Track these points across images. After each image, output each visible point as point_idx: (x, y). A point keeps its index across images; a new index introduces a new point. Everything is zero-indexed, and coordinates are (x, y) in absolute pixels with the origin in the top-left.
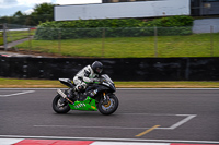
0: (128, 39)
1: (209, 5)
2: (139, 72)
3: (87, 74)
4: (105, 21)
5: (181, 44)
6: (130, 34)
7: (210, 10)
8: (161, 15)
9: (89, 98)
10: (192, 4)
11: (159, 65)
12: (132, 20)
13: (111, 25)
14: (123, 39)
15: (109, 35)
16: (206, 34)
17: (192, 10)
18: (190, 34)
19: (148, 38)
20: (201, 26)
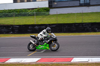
0: (24, 17)
1: (56, 3)
2: (29, 30)
3: (44, 33)
4: (14, 10)
5: (45, 19)
6: (25, 15)
7: (56, 5)
8: (37, 7)
9: (45, 44)
10: (49, 3)
11: (36, 27)
12: (25, 10)
13: (17, 12)
14: (22, 17)
15: (16, 16)
16: (55, 15)
17: (49, 5)
18: (49, 15)
19: (32, 17)
20: (53, 12)
